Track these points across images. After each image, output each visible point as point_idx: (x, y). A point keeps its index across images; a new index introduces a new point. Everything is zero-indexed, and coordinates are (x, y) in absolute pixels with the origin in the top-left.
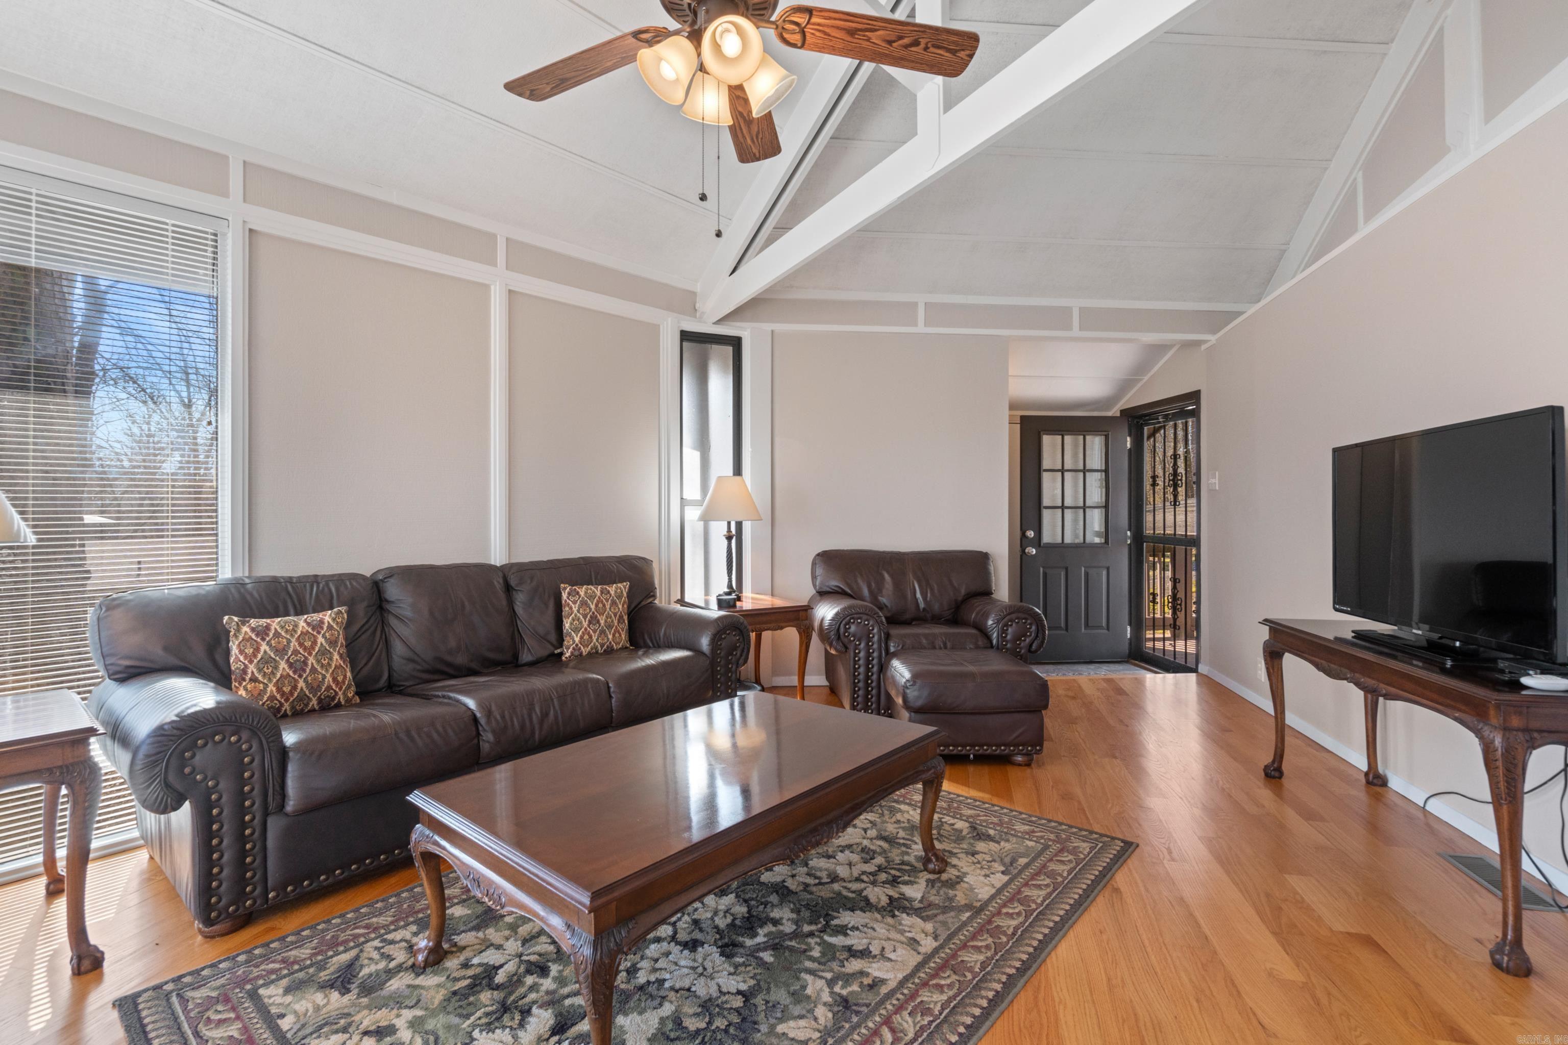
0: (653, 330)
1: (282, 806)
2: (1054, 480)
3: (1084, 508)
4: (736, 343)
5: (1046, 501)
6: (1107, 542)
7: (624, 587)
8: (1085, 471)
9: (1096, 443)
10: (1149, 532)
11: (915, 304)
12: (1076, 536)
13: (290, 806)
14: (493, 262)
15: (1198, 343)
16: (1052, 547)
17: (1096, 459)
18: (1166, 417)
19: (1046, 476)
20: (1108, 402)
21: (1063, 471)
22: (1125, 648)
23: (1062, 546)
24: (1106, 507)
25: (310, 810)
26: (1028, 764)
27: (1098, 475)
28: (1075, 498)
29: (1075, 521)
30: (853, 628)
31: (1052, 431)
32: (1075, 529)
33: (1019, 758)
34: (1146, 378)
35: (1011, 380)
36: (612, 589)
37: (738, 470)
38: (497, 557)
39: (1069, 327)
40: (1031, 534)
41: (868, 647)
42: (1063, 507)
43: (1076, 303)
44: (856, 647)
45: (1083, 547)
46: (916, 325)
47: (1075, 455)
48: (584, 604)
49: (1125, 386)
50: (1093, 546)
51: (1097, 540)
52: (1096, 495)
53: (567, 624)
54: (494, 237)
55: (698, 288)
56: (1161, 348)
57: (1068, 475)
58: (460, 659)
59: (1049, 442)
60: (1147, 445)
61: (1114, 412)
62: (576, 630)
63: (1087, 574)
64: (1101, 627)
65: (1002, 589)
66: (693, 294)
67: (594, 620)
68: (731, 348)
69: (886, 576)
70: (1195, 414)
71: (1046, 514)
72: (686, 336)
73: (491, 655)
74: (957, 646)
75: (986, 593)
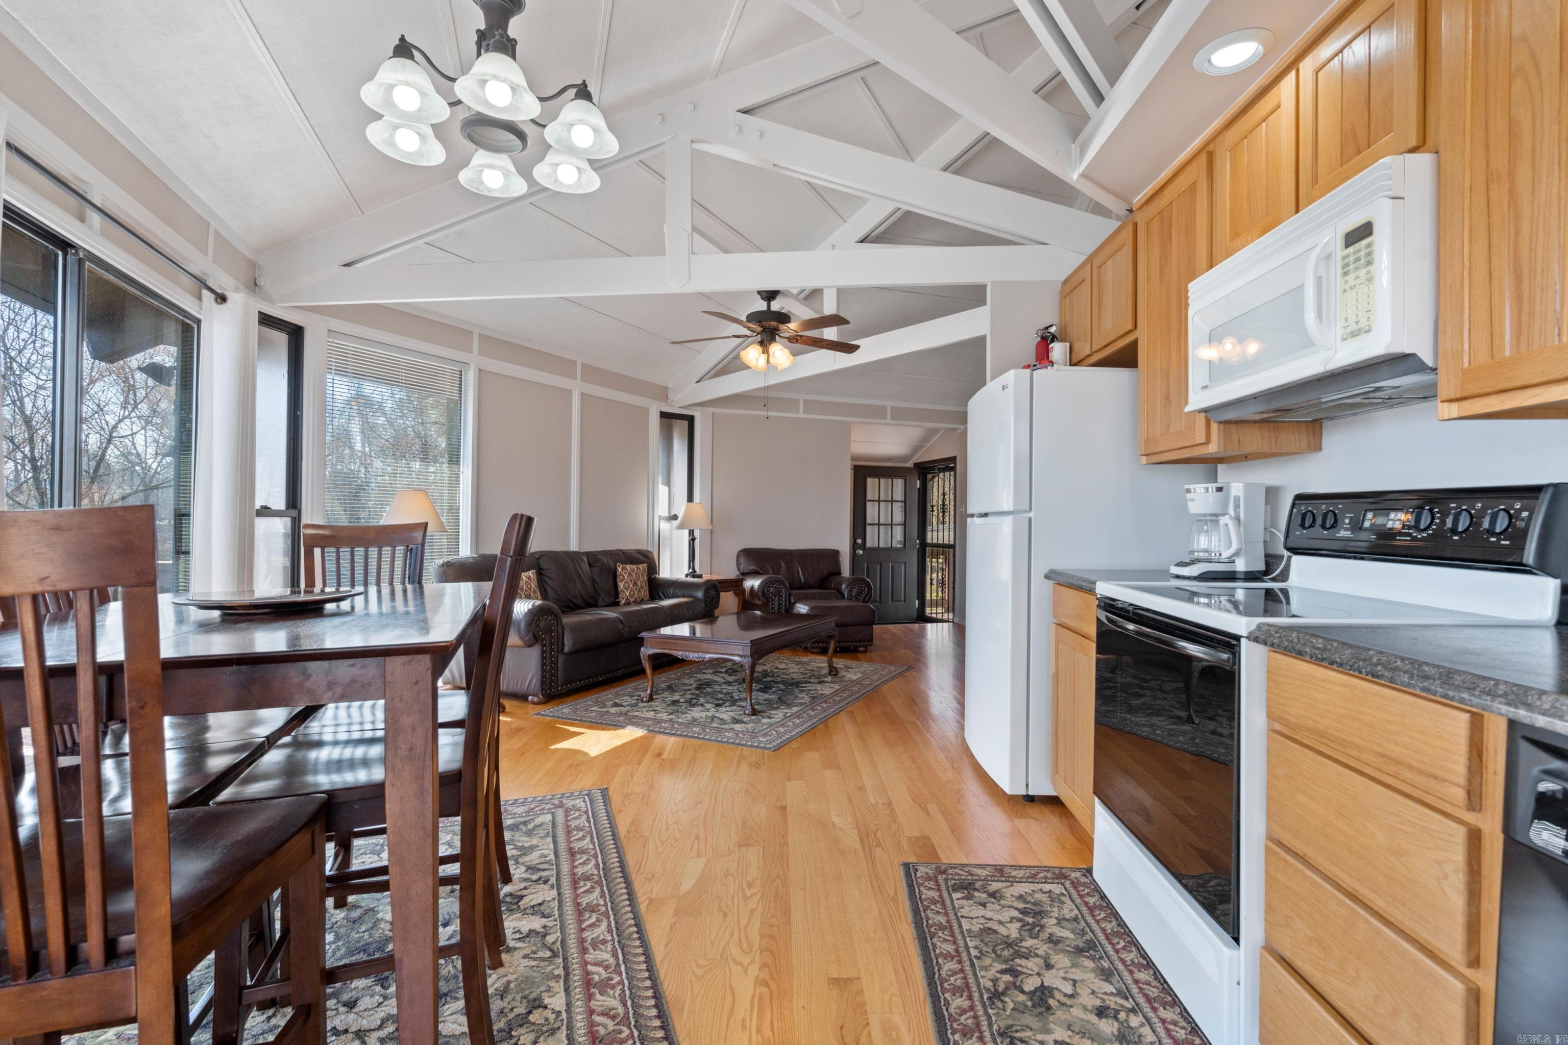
0: (645, 411)
1: (563, 650)
2: (874, 507)
3: (892, 525)
4: (691, 420)
5: (869, 521)
6: (905, 547)
7: (645, 565)
8: (892, 501)
9: (899, 483)
10: (929, 541)
11: (798, 400)
12: (887, 543)
13: (566, 649)
14: (575, 378)
15: (955, 429)
16: (872, 549)
17: (899, 494)
18: (939, 469)
19: (869, 504)
20: (906, 458)
21: (879, 501)
22: (915, 614)
23: (878, 549)
24: (905, 524)
25: (571, 653)
26: (865, 652)
27: (900, 504)
28: (886, 519)
29: (886, 533)
30: (771, 589)
31: (873, 476)
32: (886, 539)
33: (861, 649)
34: (928, 445)
35: (852, 444)
36: (641, 566)
37: (690, 499)
38: (574, 547)
39: (885, 418)
40: (859, 541)
41: (780, 600)
42: (879, 524)
43: (889, 404)
44: (773, 600)
45: (890, 550)
46: (798, 412)
47: (886, 492)
48: (630, 574)
49: (916, 449)
50: (897, 549)
51: (899, 546)
52: (898, 517)
53: (621, 586)
54: (575, 362)
55: (670, 385)
56: (936, 431)
57: (882, 504)
58: (579, 601)
59: (871, 482)
60: (930, 484)
61: (910, 464)
62: (627, 589)
63: (893, 567)
64: (900, 601)
65: (846, 572)
66: (667, 388)
67: (635, 584)
68: (687, 422)
69: (782, 563)
70: (953, 469)
71: (869, 528)
72: (663, 415)
73: (589, 600)
74: (827, 597)
75: (838, 573)
